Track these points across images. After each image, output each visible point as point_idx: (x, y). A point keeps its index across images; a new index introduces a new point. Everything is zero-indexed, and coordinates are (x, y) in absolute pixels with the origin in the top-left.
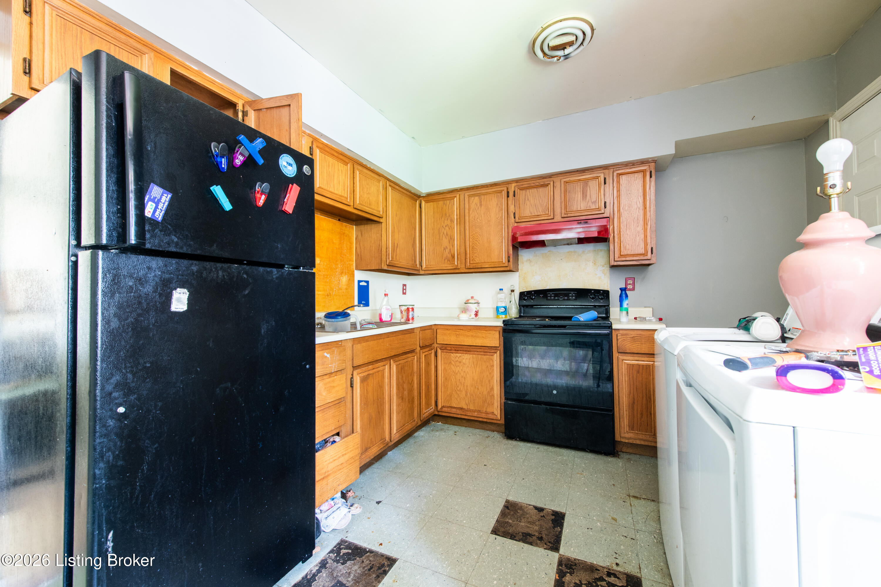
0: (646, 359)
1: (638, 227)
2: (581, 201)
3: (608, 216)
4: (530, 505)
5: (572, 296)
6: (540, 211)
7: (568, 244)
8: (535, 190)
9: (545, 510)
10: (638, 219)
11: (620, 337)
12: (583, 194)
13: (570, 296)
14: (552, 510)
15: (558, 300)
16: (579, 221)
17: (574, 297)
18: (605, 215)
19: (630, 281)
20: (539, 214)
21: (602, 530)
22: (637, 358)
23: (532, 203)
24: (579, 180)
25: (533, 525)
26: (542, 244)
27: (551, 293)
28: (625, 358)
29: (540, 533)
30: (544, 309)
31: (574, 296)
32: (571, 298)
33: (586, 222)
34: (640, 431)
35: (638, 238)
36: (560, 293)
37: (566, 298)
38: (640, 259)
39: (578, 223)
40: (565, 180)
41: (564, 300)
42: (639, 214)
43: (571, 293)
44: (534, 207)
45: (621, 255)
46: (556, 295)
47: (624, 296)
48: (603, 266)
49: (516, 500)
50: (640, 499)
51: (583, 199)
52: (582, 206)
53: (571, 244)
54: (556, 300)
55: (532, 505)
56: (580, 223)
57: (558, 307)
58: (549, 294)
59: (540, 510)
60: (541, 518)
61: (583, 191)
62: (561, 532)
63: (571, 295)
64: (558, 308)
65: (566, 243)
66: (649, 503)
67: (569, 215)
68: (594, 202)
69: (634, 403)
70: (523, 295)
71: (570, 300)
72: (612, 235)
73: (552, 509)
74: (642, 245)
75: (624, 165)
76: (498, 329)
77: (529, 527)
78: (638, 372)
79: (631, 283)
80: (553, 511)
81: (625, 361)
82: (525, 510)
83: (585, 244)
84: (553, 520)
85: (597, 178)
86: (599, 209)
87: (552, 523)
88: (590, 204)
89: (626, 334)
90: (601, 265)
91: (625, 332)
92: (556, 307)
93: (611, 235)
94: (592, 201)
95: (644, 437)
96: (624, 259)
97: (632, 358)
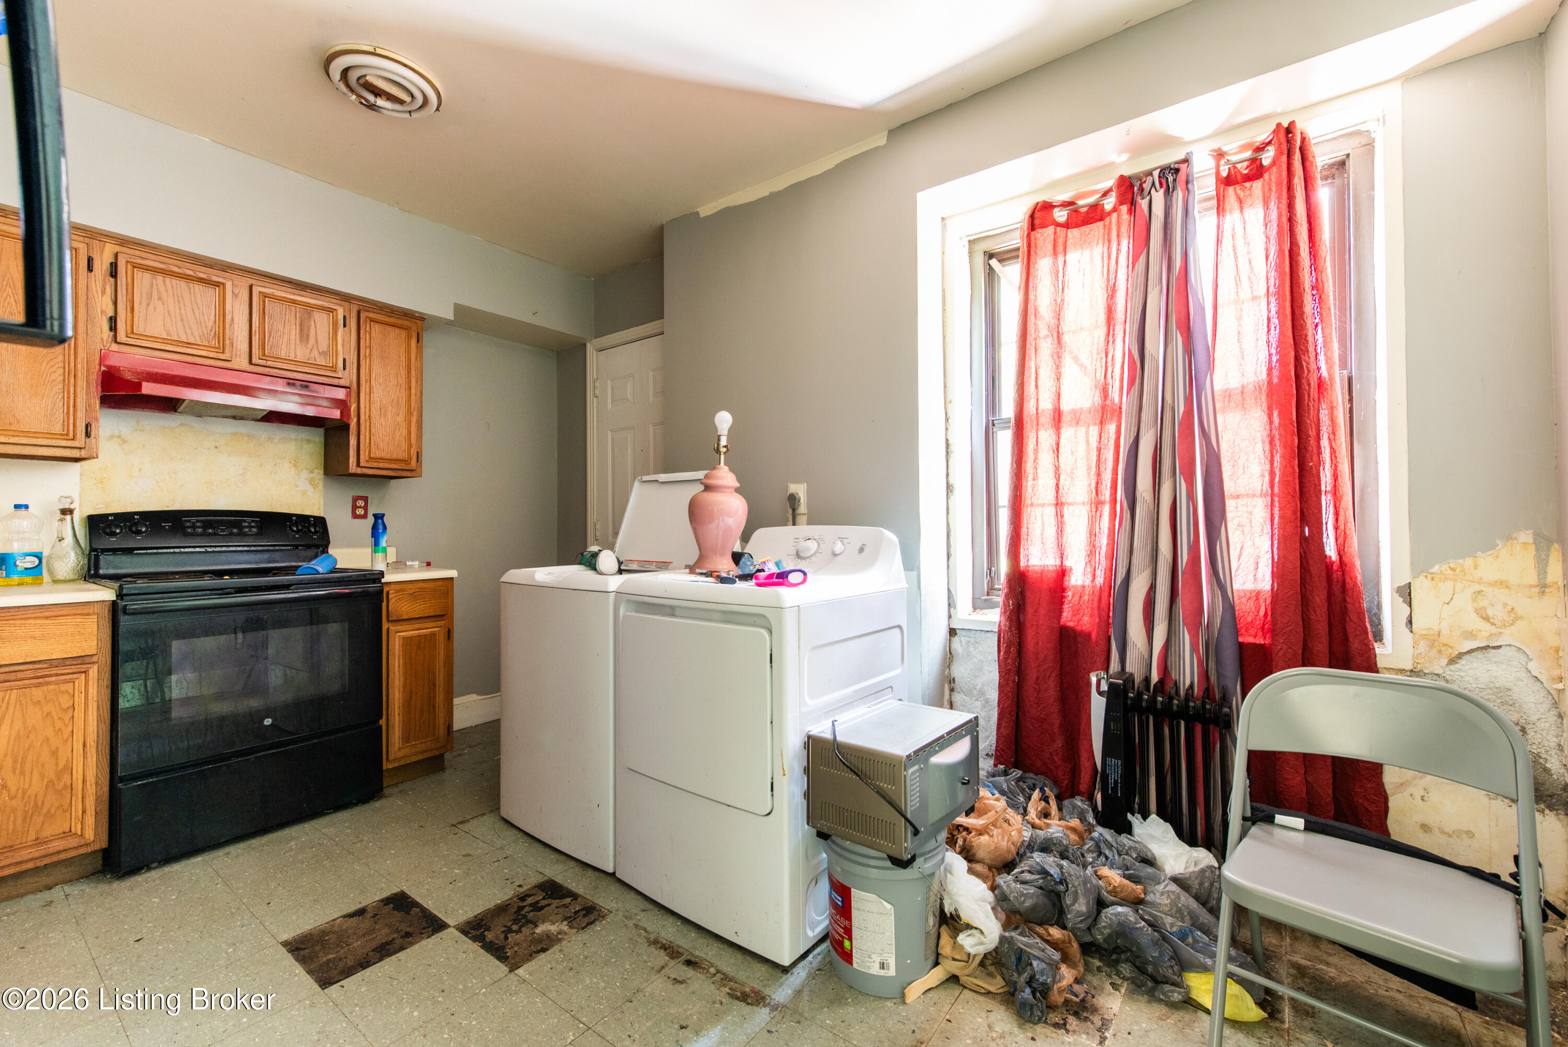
0: (431, 625)
1: (398, 415)
2: (298, 341)
3: (348, 385)
4: (335, 920)
5: (250, 527)
6: (197, 335)
7: (234, 418)
8: (182, 284)
9: (368, 908)
10: (398, 402)
11: (393, 595)
12: (301, 330)
13: (246, 527)
14: (378, 901)
15: (215, 534)
16: (291, 381)
17: (254, 530)
18: (342, 382)
19: (360, 502)
20: (192, 340)
21: (467, 874)
22: (417, 626)
23: (172, 311)
24: (294, 302)
25: (374, 933)
26: (170, 405)
27: (193, 519)
28: (399, 628)
29: (397, 931)
30: (166, 556)
31: (253, 527)
32: (247, 530)
33: (307, 387)
34: (418, 740)
35: (398, 434)
36: (217, 521)
37: (235, 531)
38: (400, 468)
39: (289, 384)
40: (263, 290)
41: (231, 534)
42: (400, 396)
43: (245, 521)
44: (179, 322)
45: (370, 458)
46: (206, 525)
47: (381, 527)
48: (312, 472)
49: (299, 932)
50: (468, 821)
51: (301, 341)
52: (298, 353)
53: (242, 418)
54: (210, 534)
55: (338, 918)
56: (294, 384)
57: (209, 549)
58: (189, 521)
59: (361, 912)
60: (376, 919)
61: (301, 325)
62: (424, 910)
63: (246, 524)
64: (206, 552)
65: (229, 413)
66: (481, 819)
67: (269, 363)
68: (323, 352)
69: (411, 697)
70: (97, 524)
71: (245, 535)
72: (355, 420)
73: (377, 899)
74: (404, 446)
75: (377, 306)
76: (96, 609)
77: (373, 939)
78: (419, 647)
79: (362, 505)
80: (382, 901)
81: (399, 634)
82: (336, 928)
83: (275, 425)
84: (394, 909)
85: (331, 311)
86: (334, 368)
87: (399, 911)
88: (315, 353)
89: (402, 590)
90: (307, 469)
91: (398, 587)
92: (202, 550)
93: (353, 420)
94: (321, 350)
95: (424, 747)
96: (375, 465)
97: (410, 627)
